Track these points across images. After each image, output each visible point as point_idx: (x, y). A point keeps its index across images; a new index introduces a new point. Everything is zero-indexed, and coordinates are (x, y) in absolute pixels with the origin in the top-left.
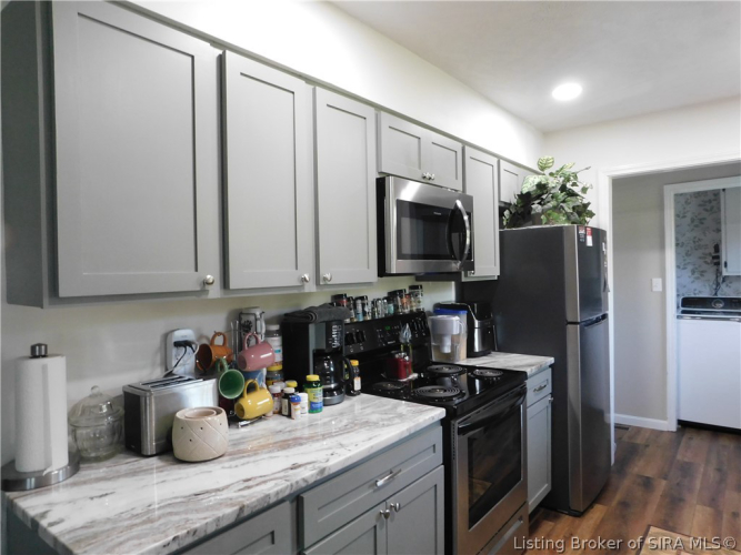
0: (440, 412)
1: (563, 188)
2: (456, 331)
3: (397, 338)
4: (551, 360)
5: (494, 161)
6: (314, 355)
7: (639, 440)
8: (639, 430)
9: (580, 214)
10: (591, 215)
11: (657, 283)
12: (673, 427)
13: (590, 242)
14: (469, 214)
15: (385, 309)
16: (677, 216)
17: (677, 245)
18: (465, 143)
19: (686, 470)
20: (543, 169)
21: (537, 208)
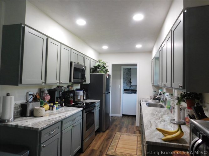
0: (82, 109)
1: (103, 66)
2: (81, 95)
3: (69, 96)
4: (100, 101)
5: (90, 59)
6: (56, 98)
7: (115, 119)
8: (115, 117)
9: (106, 71)
10: (108, 72)
11: (119, 86)
12: (121, 115)
13: (108, 77)
14: (86, 70)
15: (67, 89)
16: (124, 72)
17: (123, 78)
18: (85, 55)
19: (123, 123)
20: (99, 61)
21: (98, 69)
